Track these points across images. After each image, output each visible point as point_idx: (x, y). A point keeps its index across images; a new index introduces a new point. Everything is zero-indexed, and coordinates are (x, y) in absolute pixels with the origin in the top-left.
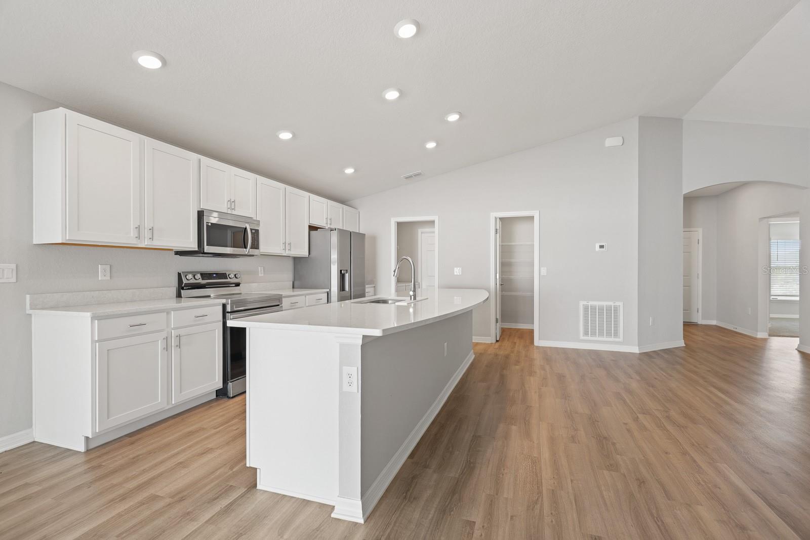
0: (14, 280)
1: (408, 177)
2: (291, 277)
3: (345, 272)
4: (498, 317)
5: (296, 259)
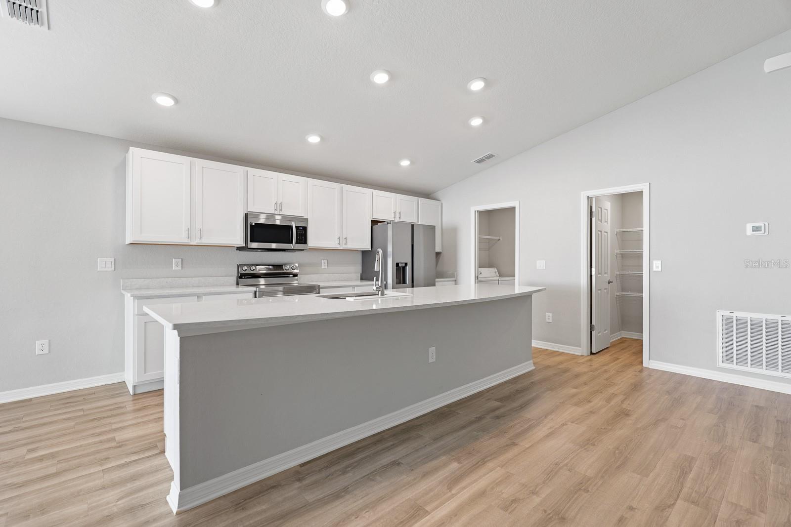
0: (113, 269)
1: (480, 161)
2: (359, 268)
3: (404, 265)
4: (594, 323)
5: (364, 253)
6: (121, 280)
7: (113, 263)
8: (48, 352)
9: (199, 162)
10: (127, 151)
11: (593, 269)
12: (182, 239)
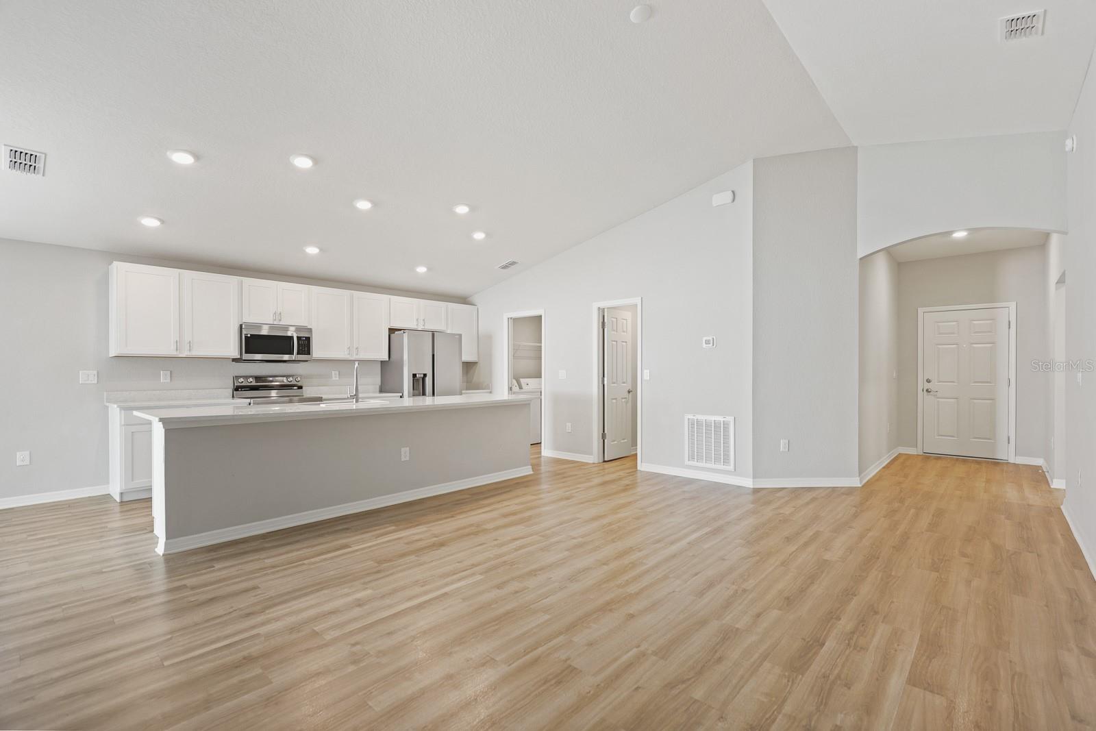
0: (96, 382)
1: (505, 267)
2: (378, 380)
3: (422, 376)
4: (606, 432)
5: (382, 362)
6: (105, 393)
7: (96, 376)
8: (28, 463)
9: (188, 275)
10: (111, 263)
11: (606, 379)
12: (170, 351)
